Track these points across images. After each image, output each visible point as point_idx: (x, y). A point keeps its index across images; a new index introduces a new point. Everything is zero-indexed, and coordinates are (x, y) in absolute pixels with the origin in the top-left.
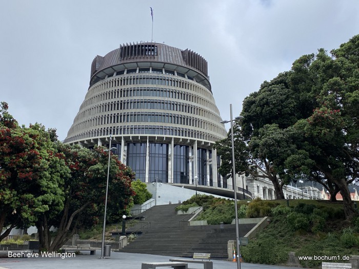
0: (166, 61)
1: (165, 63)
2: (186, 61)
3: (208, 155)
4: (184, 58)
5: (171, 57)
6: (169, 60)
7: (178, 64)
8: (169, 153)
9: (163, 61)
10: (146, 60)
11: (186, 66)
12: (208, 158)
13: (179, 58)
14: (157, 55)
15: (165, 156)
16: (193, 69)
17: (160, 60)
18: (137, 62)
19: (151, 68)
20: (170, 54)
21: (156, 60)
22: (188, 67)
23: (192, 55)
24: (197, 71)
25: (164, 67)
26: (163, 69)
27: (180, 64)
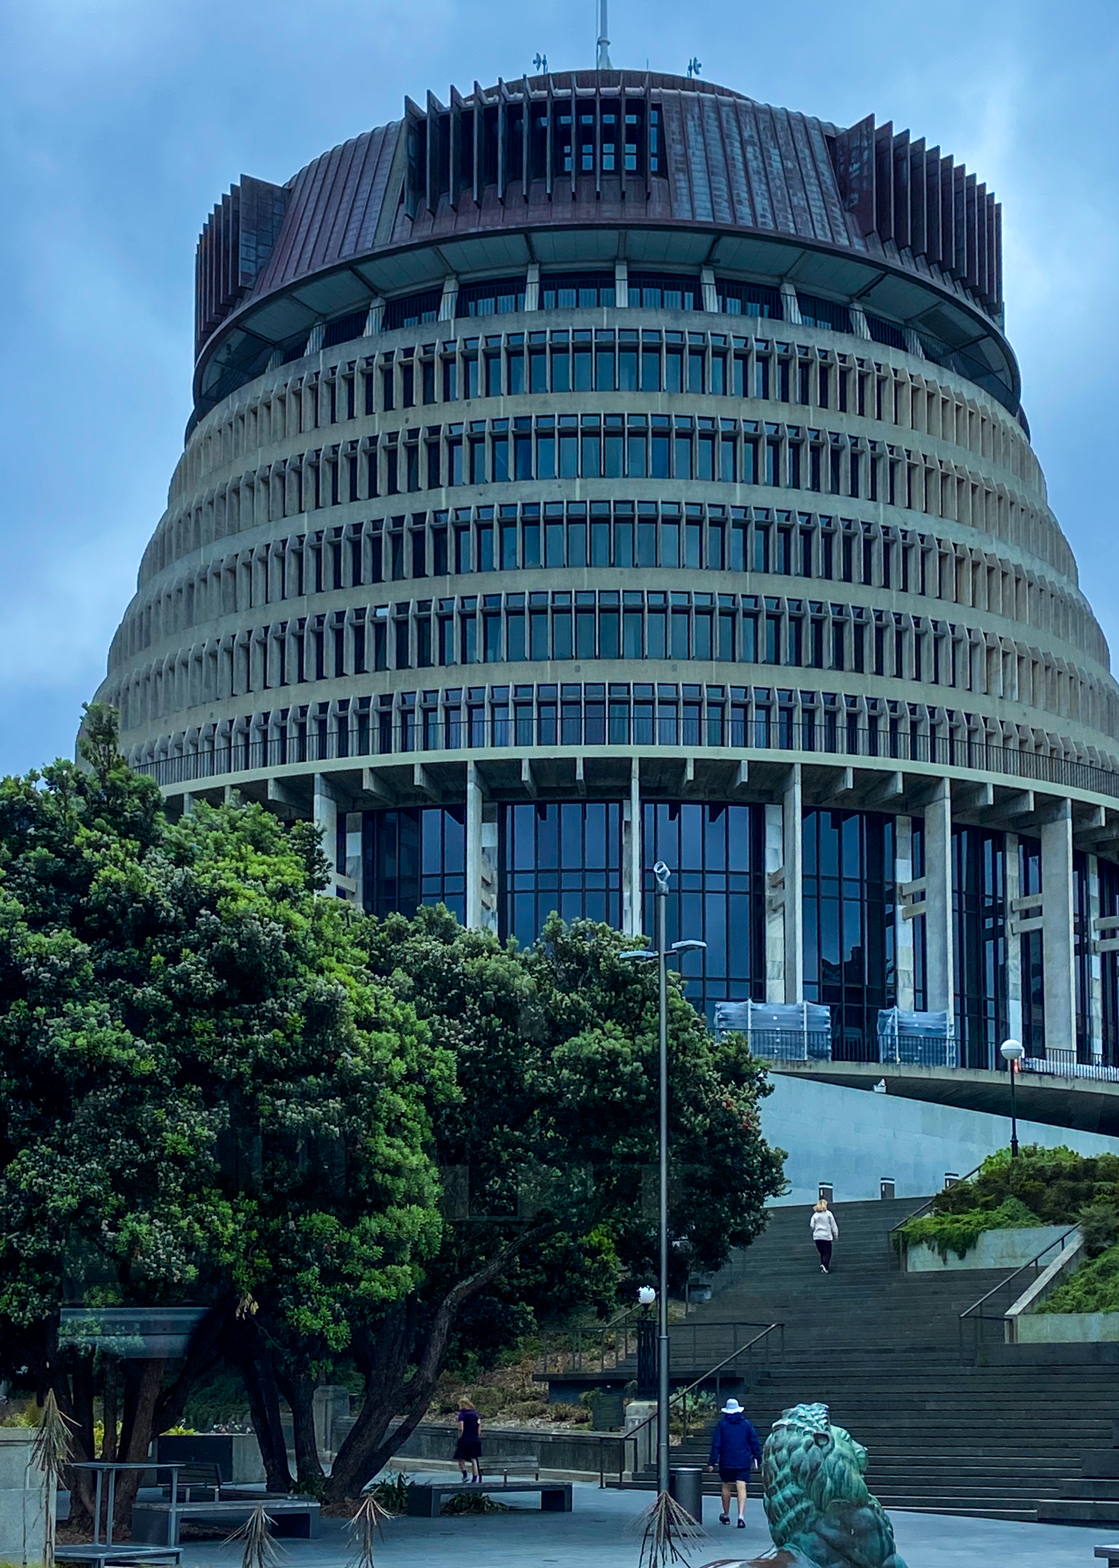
0: (725, 218)
1: (718, 233)
2: (858, 211)
3: (1013, 870)
4: (844, 187)
5: (759, 187)
6: (745, 210)
7: (808, 234)
8: (771, 868)
9: (704, 217)
10: (587, 212)
11: (859, 247)
12: (1013, 893)
13: (813, 189)
14: (663, 172)
15: (744, 885)
16: (910, 268)
17: (683, 214)
18: (526, 232)
19: (621, 273)
20: (753, 164)
21: (657, 211)
22: (877, 253)
23: (899, 160)
24: (937, 282)
25: (709, 262)
26: (708, 277)
27: (823, 237)
